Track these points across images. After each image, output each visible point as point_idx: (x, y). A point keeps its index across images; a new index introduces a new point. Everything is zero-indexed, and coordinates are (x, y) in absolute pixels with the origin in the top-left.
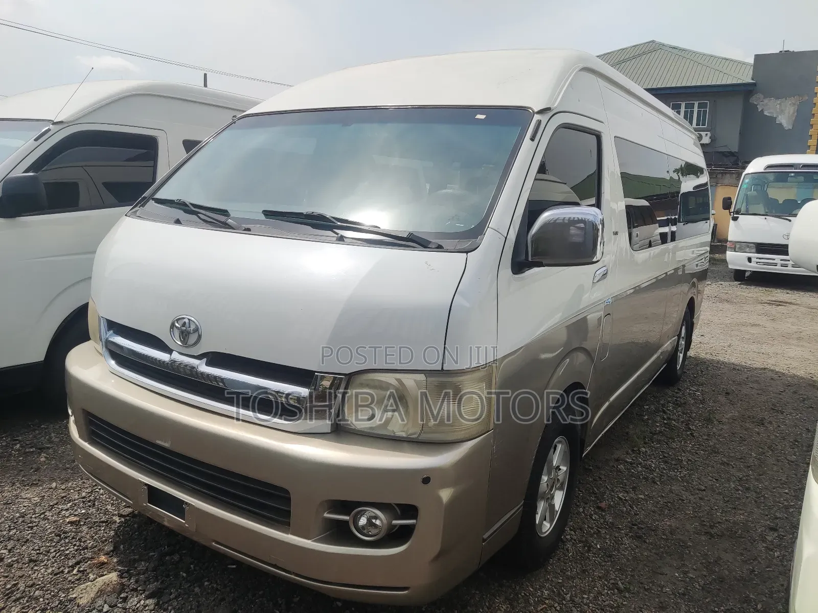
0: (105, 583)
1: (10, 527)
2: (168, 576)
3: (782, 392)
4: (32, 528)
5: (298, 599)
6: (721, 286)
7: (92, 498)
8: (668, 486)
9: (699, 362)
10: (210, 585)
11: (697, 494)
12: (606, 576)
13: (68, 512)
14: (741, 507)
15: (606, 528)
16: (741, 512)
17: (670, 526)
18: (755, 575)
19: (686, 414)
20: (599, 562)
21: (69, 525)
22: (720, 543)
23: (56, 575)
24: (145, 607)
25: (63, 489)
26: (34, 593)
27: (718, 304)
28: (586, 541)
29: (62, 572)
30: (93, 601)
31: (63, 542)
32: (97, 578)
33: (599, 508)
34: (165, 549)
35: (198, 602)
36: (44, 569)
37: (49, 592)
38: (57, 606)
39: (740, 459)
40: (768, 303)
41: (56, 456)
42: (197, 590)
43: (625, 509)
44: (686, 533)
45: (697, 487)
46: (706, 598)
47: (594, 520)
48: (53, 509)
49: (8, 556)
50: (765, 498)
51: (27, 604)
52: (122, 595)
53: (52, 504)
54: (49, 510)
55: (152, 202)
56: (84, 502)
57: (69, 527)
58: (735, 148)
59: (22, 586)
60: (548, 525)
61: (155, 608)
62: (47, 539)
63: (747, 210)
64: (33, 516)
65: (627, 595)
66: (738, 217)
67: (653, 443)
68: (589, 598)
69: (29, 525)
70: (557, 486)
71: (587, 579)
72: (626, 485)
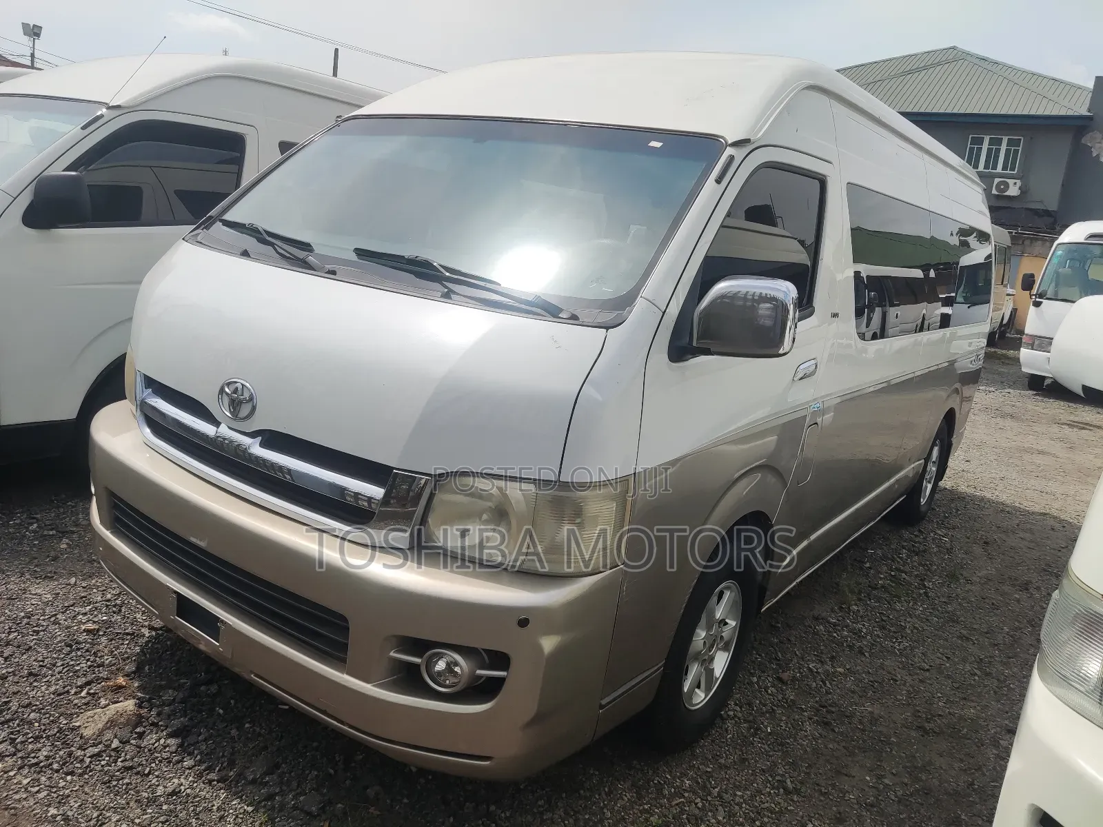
0: (118, 712)
1: (10, 628)
2: (200, 711)
3: (1063, 548)
4: (38, 633)
5: (361, 757)
6: (1007, 395)
7: (118, 602)
8: (879, 659)
9: (956, 497)
10: (251, 727)
11: (918, 674)
12: (771, 770)
13: (86, 617)
14: (974, 698)
15: (784, 707)
16: (973, 704)
17: (871, 713)
18: (974, 790)
19: (923, 566)
20: (766, 751)
21: (85, 634)
22: (935, 743)
23: (60, 695)
24: (165, 747)
25: (84, 587)
26: (29, 716)
27: (999, 419)
28: (754, 721)
29: (68, 692)
30: (101, 733)
31: (74, 654)
32: (109, 705)
33: (780, 680)
34: (201, 675)
35: (233, 748)
36: (45, 687)
37: (48, 716)
38: (55, 735)
39: (987, 633)
40: (1068, 424)
41: (82, 543)
42: (234, 732)
43: (814, 684)
44: (892, 725)
45: (918, 665)
46: (901, 814)
47: (770, 695)
48: (68, 612)
49: (3, 666)
50: (1010, 689)
51: (18, 729)
52: (138, 730)
53: (66, 605)
54: (62, 613)
55: (219, 224)
56: (107, 606)
57: (83, 637)
58: (1053, 205)
59: (14, 705)
60: (703, 695)
61: (177, 750)
62: (54, 648)
63: (1056, 293)
64: (41, 618)
65: (795, 798)
66: (1041, 303)
67: (870, 600)
68: (743, 796)
69: (35, 628)
70: (720, 646)
71: (746, 771)
72: (822, 653)
